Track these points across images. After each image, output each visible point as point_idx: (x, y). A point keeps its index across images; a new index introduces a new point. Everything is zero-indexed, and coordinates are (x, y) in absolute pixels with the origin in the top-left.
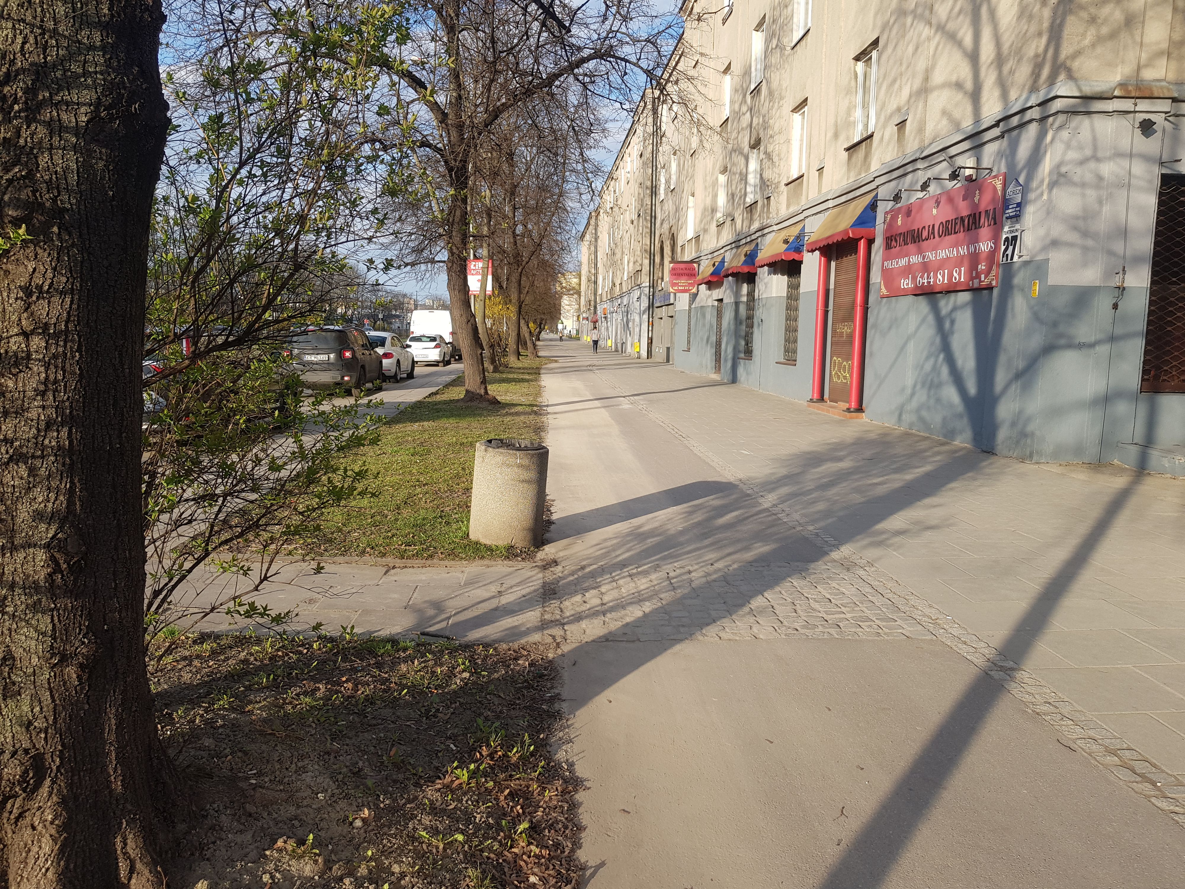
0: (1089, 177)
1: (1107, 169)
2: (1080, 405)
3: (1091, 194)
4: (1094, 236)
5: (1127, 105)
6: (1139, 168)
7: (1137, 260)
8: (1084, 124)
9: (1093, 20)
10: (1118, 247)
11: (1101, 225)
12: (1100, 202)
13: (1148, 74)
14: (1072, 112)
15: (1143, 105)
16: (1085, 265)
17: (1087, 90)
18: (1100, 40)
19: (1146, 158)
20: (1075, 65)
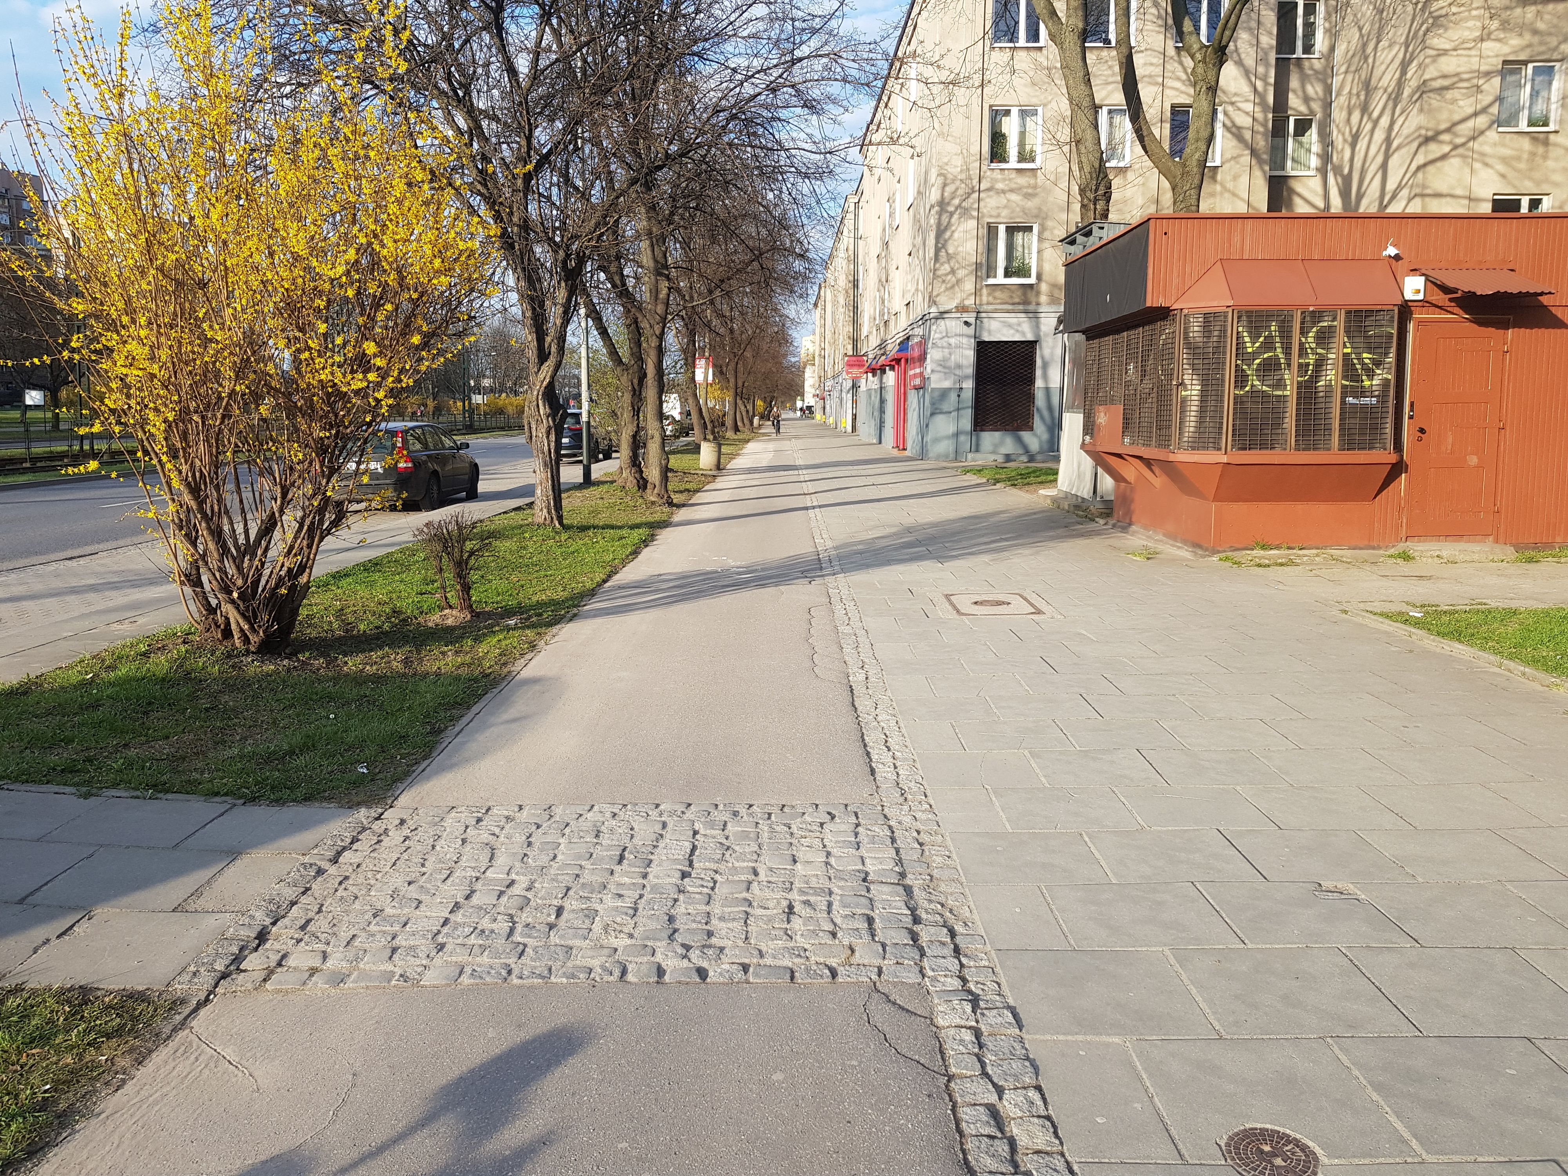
0: (945, 344)
1: (952, 341)
2: (948, 437)
3: (946, 350)
4: (949, 368)
5: (959, 315)
6: (965, 340)
7: (966, 377)
8: (941, 323)
9: (944, 281)
10: (957, 372)
11: (952, 363)
12: (950, 354)
13: (967, 303)
14: (937, 318)
15: (965, 315)
16: (946, 379)
17: (942, 310)
18: (947, 289)
19: (968, 336)
20: (938, 299)
